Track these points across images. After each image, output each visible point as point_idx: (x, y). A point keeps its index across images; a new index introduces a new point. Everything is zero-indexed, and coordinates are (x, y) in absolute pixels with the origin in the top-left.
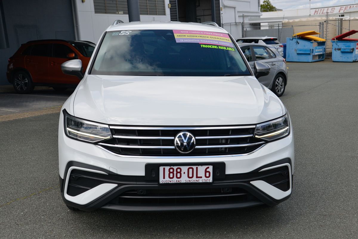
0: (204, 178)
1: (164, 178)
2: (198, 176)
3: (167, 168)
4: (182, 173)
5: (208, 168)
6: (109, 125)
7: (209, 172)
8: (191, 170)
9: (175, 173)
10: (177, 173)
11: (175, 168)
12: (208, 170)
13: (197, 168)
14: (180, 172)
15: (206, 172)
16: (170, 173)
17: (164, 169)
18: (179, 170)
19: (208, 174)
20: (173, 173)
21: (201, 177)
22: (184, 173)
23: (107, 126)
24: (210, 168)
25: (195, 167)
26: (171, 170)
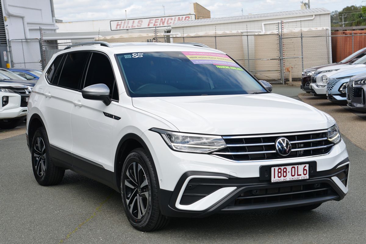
0: (303, 175)
1: (274, 178)
2: (299, 174)
3: (277, 168)
4: (287, 172)
5: (305, 166)
6: (222, 136)
7: (306, 170)
8: (293, 169)
9: (282, 172)
10: (284, 172)
11: (282, 168)
12: (305, 168)
13: (298, 167)
14: (286, 172)
15: (304, 170)
16: (279, 172)
17: (274, 169)
18: (285, 170)
19: (305, 171)
20: (280, 172)
21: (300, 175)
22: (289, 172)
23: (220, 137)
24: (306, 166)
25: (296, 166)
26: (280, 170)
